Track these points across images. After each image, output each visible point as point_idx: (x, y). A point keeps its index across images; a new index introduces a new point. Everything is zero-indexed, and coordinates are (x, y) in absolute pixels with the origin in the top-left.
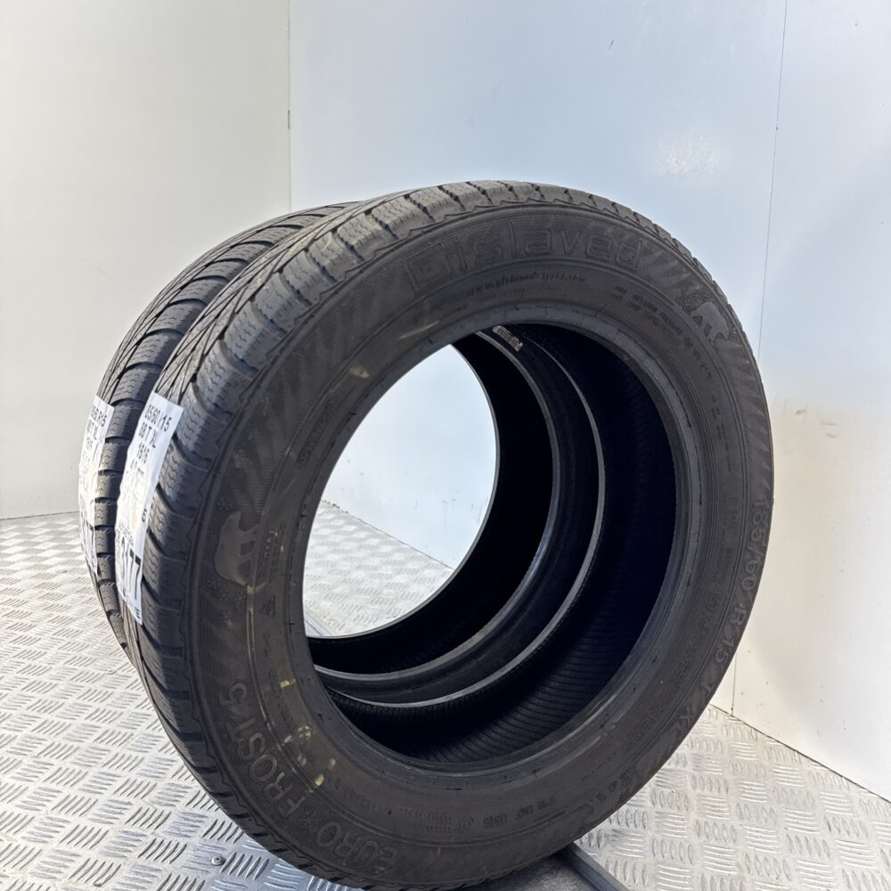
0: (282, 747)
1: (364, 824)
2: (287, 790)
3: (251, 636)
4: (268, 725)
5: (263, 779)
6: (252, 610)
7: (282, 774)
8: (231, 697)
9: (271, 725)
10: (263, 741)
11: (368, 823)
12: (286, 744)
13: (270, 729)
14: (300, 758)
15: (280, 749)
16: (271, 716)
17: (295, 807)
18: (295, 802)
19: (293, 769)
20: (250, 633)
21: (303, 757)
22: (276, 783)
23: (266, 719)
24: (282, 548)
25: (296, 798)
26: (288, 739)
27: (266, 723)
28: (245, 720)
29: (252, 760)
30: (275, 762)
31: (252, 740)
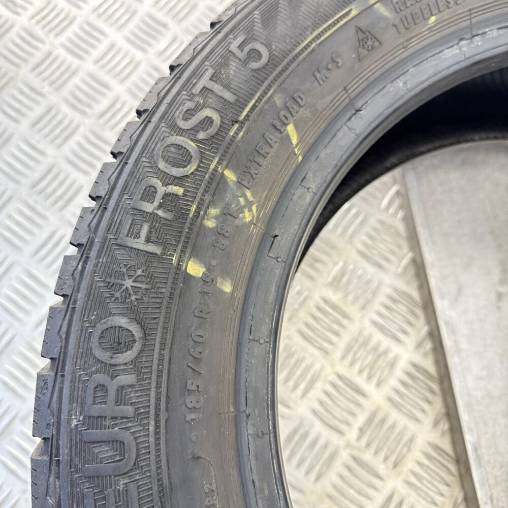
0: (215, 170)
1: (157, 408)
2: (160, 213)
3: (325, 30)
4: (236, 126)
5: (162, 165)
6: (354, 13)
7: (180, 191)
8: (246, 49)
9: (236, 133)
10: (212, 131)
11: (163, 417)
12: (223, 173)
13: (232, 133)
14: (213, 211)
15: (212, 166)
16: (247, 123)
17: (140, 243)
18: (148, 240)
19: (194, 208)
20: (329, 28)
21: (216, 218)
22: (164, 188)
23: (241, 118)
24: (433, 19)
25: (153, 238)
26: (230, 176)
27: (237, 122)
28: (227, 87)
29: (181, 132)
30: (191, 168)
31: (208, 112)
